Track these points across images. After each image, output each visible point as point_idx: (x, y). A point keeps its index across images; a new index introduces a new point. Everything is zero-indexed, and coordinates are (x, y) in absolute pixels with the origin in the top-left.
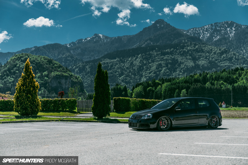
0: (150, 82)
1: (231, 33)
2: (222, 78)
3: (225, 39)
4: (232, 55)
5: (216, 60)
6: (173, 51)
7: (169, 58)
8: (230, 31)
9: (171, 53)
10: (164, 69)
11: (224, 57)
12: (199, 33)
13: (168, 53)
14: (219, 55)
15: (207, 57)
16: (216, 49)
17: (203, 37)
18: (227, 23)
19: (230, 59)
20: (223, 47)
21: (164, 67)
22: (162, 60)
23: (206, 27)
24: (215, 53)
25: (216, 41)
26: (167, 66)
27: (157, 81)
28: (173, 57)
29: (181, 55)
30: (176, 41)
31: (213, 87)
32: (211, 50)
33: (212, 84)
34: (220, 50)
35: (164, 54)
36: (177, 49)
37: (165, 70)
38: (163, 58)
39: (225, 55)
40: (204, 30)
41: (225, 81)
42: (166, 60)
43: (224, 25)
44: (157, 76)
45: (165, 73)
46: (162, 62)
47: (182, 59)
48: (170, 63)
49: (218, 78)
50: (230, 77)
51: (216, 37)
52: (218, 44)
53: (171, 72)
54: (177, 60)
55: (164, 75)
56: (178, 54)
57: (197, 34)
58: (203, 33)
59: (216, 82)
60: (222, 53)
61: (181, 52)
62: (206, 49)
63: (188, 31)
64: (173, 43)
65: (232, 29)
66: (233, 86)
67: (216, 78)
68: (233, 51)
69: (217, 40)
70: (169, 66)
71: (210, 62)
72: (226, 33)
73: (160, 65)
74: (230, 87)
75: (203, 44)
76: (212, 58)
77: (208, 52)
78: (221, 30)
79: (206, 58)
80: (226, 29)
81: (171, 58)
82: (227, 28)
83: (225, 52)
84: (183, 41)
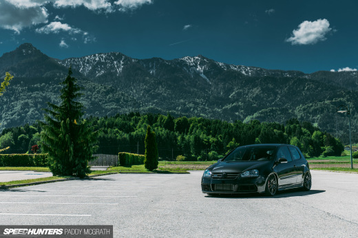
0: (22, 128)
1: (118, 67)
2: (116, 125)
3: (111, 74)
4: (120, 96)
5: (100, 101)
6: (44, 86)
7: (39, 95)
8: (117, 64)
9: (42, 89)
10: (32, 109)
11: (110, 98)
12: (78, 65)
13: (37, 89)
14: (104, 94)
15: (88, 96)
16: (100, 87)
17: (84, 70)
18: (114, 55)
19: (118, 101)
20: (109, 85)
21: (32, 107)
22: (29, 97)
23: (87, 58)
24: (98, 92)
25: (99, 77)
26: (36, 106)
27: (31, 127)
28: (44, 95)
29: (55, 92)
30: (48, 74)
31: (106, 136)
32: (94, 88)
33: (106, 132)
34: (105, 88)
35: (32, 90)
36: (50, 85)
37: (33, 111)
38: (30, 95)
39: (111, 95)
40: (84, 61)
41: (120, 129)
42: (35, 97)
43: (110, 56)
44: (22, 119)
45: (34, 116)
46: (30, 101)
47: (56, 98)
48: (40, 103)
49: (111, 126)
50: (126, 124)
51: (99, 72)
52: (101, 80)
53: (41, 113)
54: (50, 98)
55: (31, 118)
56: (51, 91)
57: (76, 66)
58: (83, 65)
59: (109, 130)
60: (107, 93)
61: (55, 88)
62: (88, 86)
63: (64, 62)
64: (44, 76)
65: (120, 63)
66: (130, 135)
67: (109, 124)
68: (120, 90)
69: (101, 76)
70: (39, 106)
71: (93, 103)
72: (112, 67)
73: (26, 105)
74: (126, 136)
75: (84, 79)
76: (95, 98)
77: (90, 90)
78: (106, 63)
79: (87, 98)
80: (112, 63)
81: (41, 95)
82: (114, 61)
83: (112, 91)
84: (58, 74)
